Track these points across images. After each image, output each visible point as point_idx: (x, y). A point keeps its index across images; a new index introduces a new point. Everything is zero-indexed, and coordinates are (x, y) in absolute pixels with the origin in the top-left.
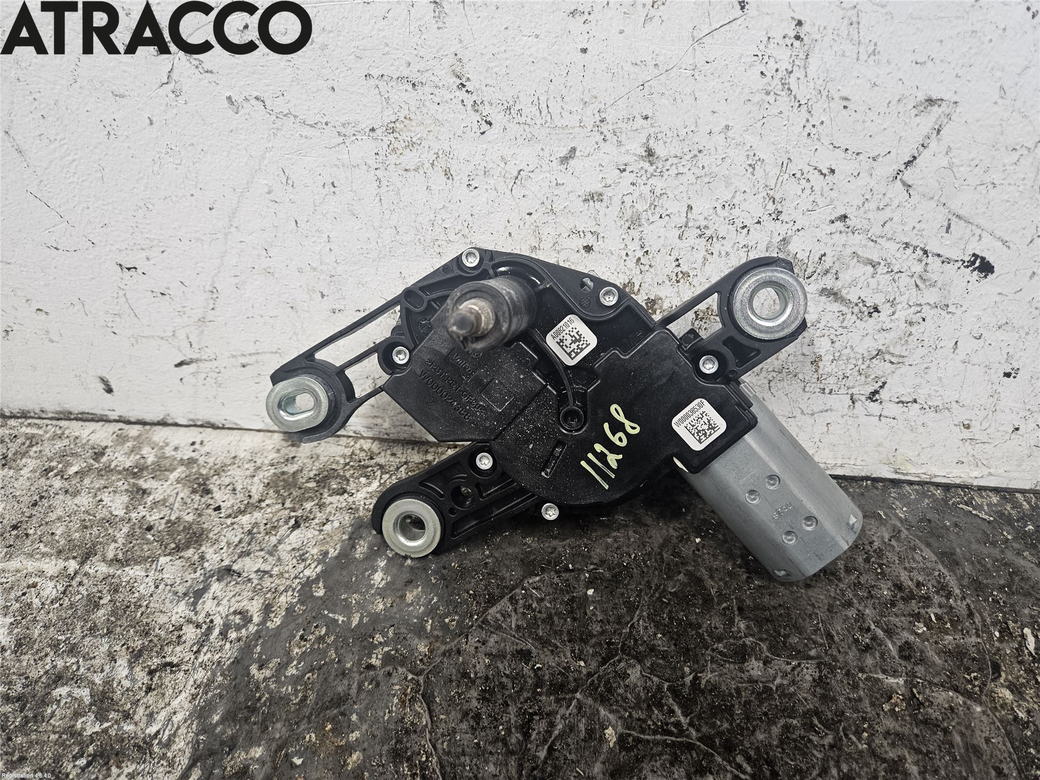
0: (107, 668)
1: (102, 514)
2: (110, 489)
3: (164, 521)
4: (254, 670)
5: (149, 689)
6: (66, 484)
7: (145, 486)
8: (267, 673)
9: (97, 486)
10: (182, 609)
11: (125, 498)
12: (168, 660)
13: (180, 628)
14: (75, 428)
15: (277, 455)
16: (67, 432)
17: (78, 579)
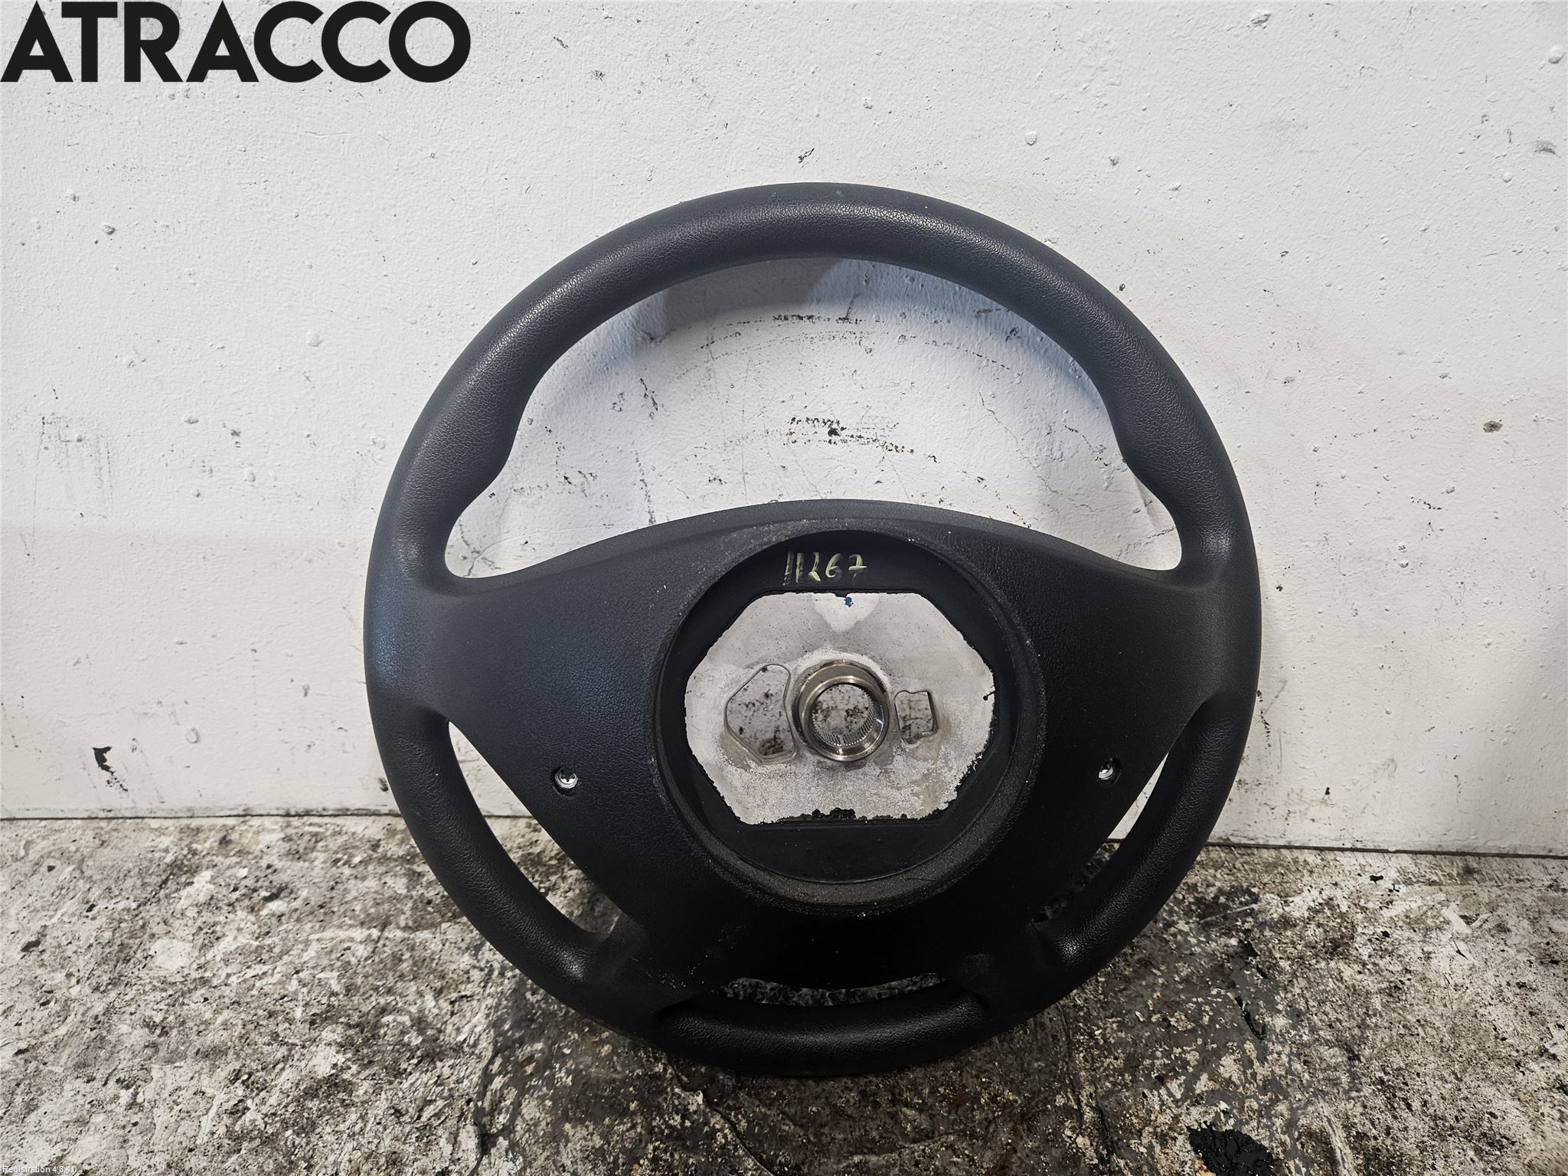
0: (419, 1002)
1: (388, 893)
2: (391, 874)
3: (439, 896)
4: (528, 995)
5: (452, 1014)
6: (354, 872)
7: (419, 870)
8: (539, 997)
9: (380, 872)
10: (466, 960)
11: (405, 880)
12: (463, 993)
13: (467, 972)
14: (351, 824)
15: (522, 840)
16: (344, 829)
17: (382, 942)
